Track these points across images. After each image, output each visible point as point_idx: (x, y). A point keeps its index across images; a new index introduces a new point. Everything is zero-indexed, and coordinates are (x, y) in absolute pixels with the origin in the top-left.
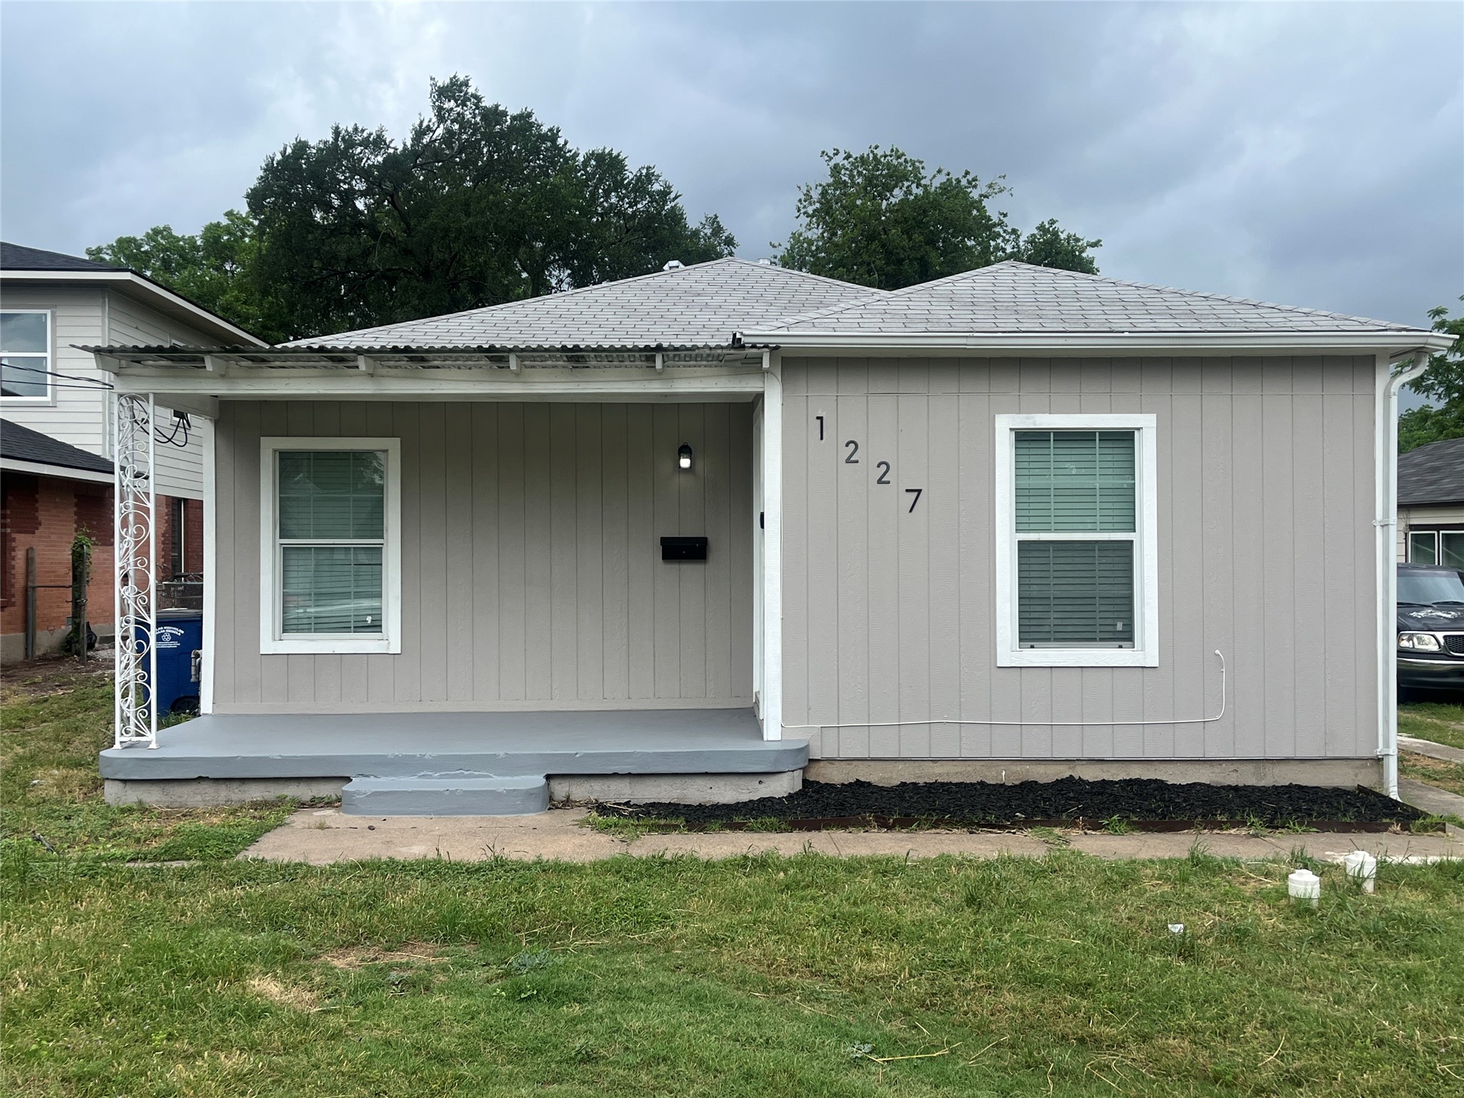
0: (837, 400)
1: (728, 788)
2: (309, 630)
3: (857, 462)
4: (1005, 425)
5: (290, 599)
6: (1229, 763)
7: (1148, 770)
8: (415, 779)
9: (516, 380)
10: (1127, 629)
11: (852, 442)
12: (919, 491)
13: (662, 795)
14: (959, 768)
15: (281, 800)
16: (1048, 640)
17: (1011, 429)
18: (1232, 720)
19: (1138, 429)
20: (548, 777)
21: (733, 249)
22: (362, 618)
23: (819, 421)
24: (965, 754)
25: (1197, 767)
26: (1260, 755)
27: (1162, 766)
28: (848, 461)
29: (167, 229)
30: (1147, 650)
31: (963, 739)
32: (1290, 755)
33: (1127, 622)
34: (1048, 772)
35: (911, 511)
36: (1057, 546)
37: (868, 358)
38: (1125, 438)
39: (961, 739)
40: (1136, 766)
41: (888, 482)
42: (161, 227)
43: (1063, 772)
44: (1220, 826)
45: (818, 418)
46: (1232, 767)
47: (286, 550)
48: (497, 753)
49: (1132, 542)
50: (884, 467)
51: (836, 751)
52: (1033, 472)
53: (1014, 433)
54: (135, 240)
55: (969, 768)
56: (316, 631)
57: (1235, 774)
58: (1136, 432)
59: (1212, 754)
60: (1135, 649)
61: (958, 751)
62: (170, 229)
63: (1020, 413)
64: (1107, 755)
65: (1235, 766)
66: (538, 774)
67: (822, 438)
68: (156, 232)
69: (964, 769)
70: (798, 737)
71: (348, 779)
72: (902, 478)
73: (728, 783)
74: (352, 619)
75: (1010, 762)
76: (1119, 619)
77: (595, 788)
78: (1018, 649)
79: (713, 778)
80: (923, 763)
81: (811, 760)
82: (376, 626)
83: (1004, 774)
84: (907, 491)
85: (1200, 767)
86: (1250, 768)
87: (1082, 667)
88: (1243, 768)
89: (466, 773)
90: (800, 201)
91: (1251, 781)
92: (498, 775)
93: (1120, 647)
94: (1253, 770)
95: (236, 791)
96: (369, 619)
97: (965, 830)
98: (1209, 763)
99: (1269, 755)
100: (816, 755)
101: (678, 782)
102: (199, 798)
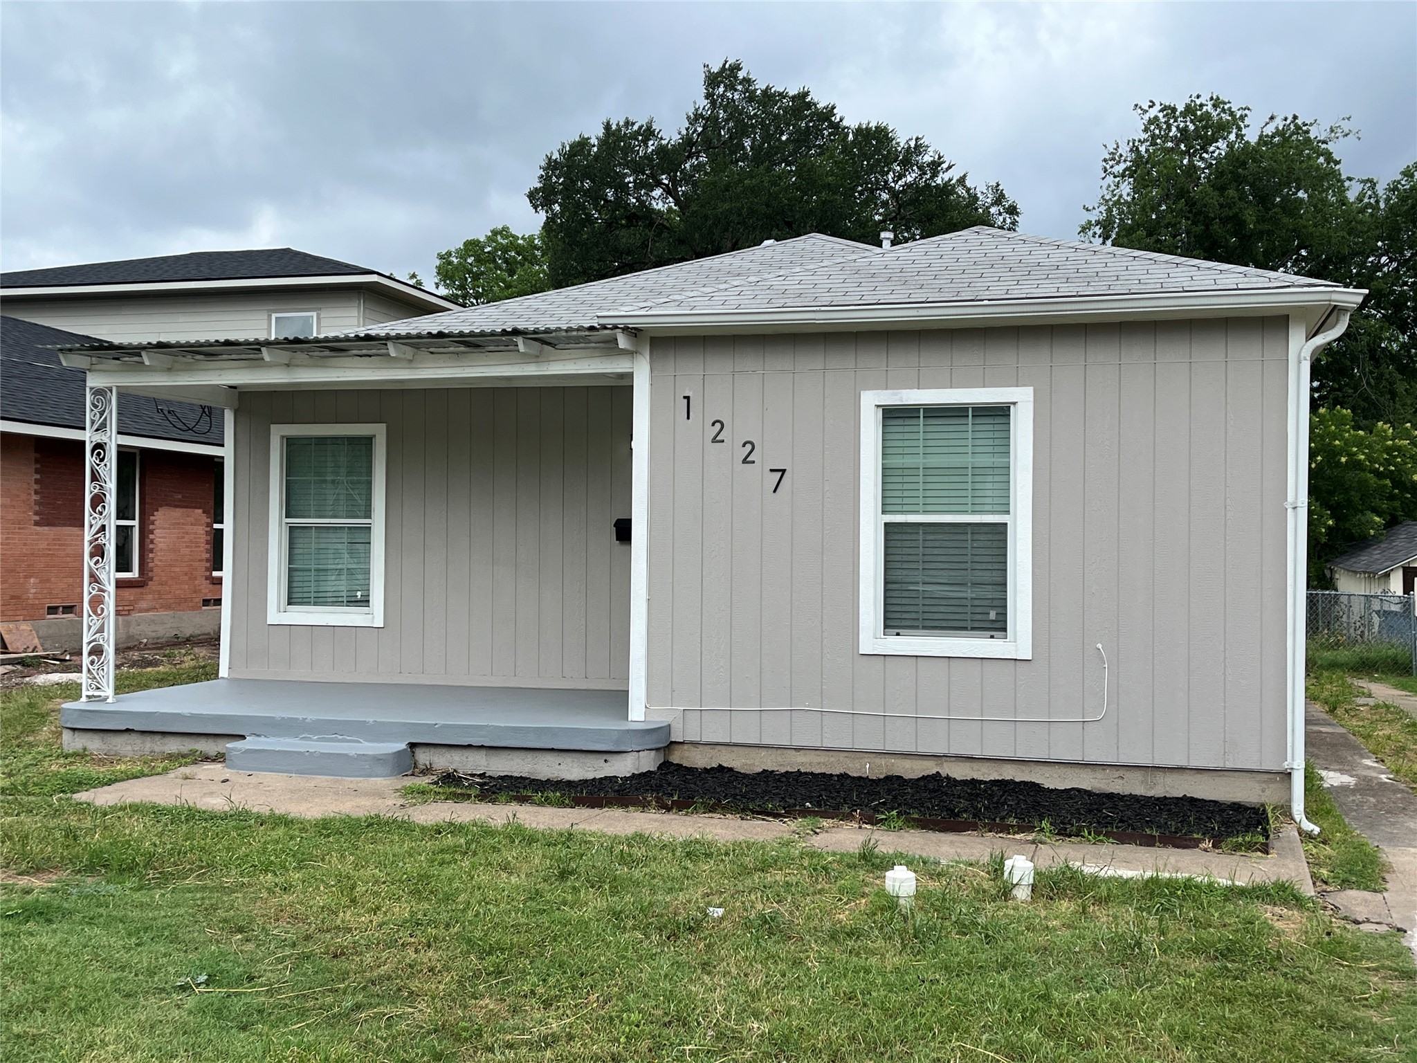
0: (703, 379)
1: (575, 765)
2: (308, 603)
3: (723, 441)
4: (871, 402)
5: (295, 574)
6: (1114, 769)
7: (1023, 771)
8: (296, 741)
9: (408, 366)
10: (1000, 618)
11: (718, 421)
12: (783, 471)
13: (514, 769)
14: (822, 758)
15: (193, 752)
16: (916, 627)
17: (878, 406)
18: (1116, 721)
19: (1014, 403)
20: (413, 746)
21: (1016, 217)
22: (353, 594)
23: (686, 400)
24: (828, 744)
25: (1077, 771)
26: (1148, 762)
27: (1039, 768)
28: (714, 440)
29: (505, 229)
30: (1018, 642)
31: (825, 728)
32: (1183, 763)
33: (1000, 610)
34: (914, 767)
35: (775, 491)
36: (927, 528)
37: (734, 336)
38: (1001, 413)
39: (822, 728)
40: (1009, 766)
41: (753, 462)
42: (500, 227)
43: (930, 768)
44: (1006, 829)
45: (685, 397)
46: (1117, 774)
47: (292, 529)
48: (367, 720)
49: (1006, 524)
50: (749, 447)
51: (699, 734)
52: (907, 451)
53: (880, 410)
54: (479, 241)
55: (832, 759)
56: (316, 604)
57: (1120, 781)
58: (1012, 407)
59: (1091, 757)
60: (1008, 640)
61: (820, 740)
62: (508, 228)
63: (886, 389)
64: (977, 753)
65: (1121, 772)
66: (401, 741)
67: (688, 418)
68: (495, 233)
69: (827, 759)
70: (659, 720)
71: (243, 737)
72: (767, 457)
73: (576, 760)
74: (344, 594)
75: (874, 755)
76: (993, 607)
77: (455, 758)
78: (883, 636)
79: (562, 754)
80: (785, 751)
81: (672, 743)
82: (365, 602)
83: (868, 766)
84: (771, 470)
85: (1081, 771)
86: (1137, 776)
87: (949, 657)
88: (1129, 775)
89: (341, 737)
90: (1105, 160)
91: (1140, 790)
92: (369, 741)
93: (992, 637)
94: (1141, 778)
95: (158, 743)
96: (359, 594)
97: (738, 816)
98: (1091, 767)
99: (1157, 763)
100: (676, 736)
101: (530, 756)
102: (129, 748)
